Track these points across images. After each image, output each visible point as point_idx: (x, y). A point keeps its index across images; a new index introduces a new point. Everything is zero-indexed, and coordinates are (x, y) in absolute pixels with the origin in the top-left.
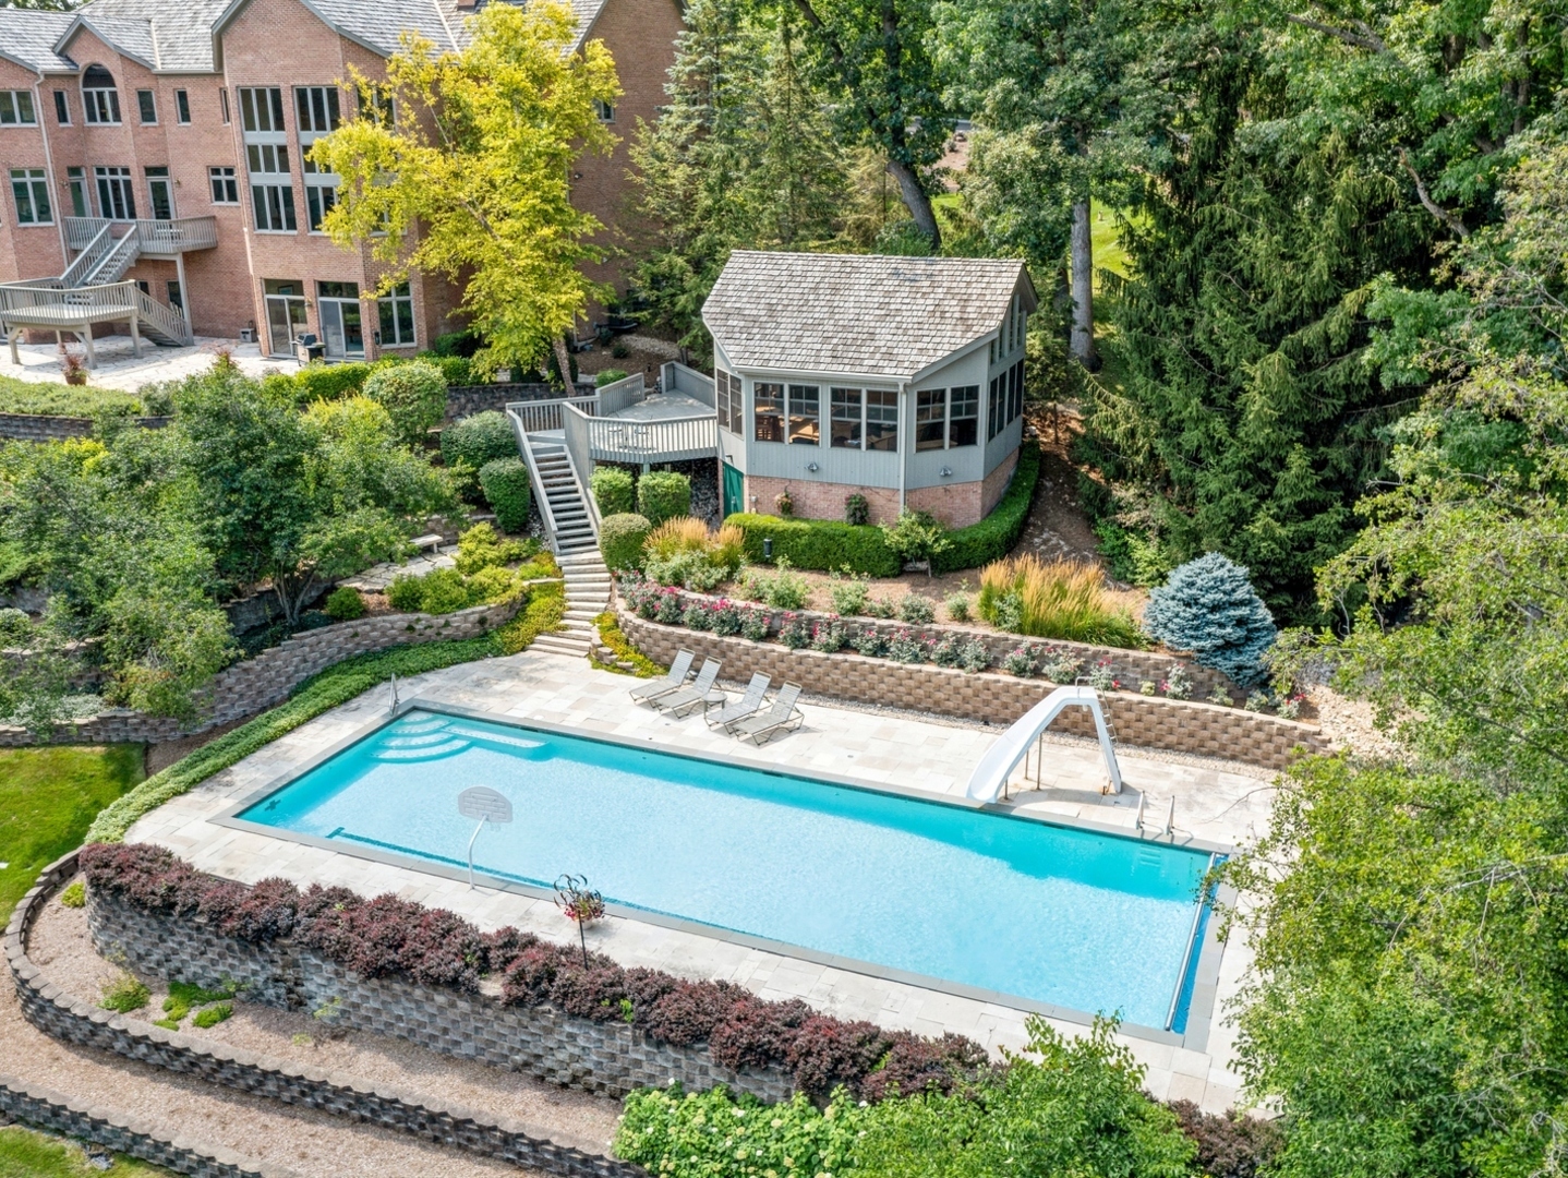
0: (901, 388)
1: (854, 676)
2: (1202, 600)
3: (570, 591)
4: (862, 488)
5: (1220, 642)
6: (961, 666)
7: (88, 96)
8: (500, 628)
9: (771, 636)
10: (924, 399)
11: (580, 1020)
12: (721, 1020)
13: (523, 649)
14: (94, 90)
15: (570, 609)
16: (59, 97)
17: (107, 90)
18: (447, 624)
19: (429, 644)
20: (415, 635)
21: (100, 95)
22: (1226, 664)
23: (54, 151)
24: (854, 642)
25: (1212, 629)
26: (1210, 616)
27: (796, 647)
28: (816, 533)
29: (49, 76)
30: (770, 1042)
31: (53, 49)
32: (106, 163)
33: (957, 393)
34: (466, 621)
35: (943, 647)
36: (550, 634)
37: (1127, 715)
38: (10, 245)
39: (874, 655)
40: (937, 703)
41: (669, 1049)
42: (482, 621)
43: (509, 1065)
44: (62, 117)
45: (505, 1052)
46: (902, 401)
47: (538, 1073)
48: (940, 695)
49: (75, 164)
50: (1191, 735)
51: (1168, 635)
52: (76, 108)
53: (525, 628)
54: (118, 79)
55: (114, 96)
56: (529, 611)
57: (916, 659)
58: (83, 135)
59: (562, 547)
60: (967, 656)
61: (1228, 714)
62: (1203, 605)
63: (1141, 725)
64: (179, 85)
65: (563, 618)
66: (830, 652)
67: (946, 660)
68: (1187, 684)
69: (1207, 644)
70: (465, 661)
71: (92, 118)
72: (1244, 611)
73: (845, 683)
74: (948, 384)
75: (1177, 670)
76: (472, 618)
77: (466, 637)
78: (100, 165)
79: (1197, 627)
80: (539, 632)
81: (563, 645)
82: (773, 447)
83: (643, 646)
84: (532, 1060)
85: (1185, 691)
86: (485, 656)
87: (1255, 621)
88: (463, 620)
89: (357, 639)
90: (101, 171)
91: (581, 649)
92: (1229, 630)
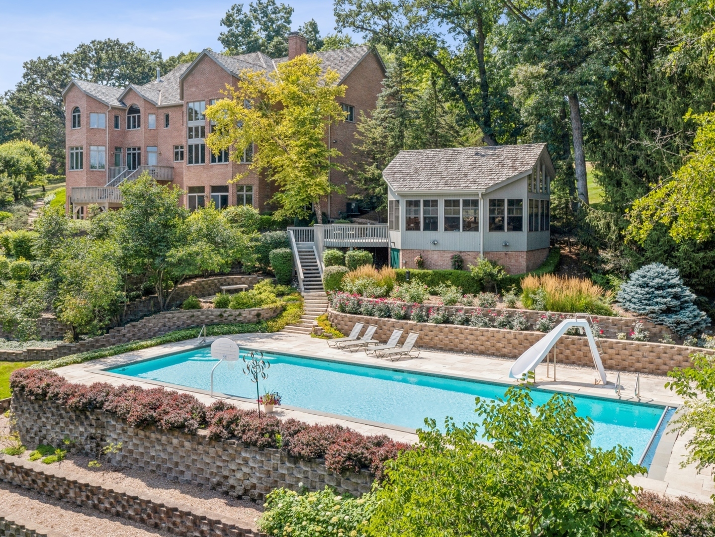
0: (480, 196)
1: (451, 336)
2: (651, 284)
3: (306, 306)
4: (461, 252)
5: (664, 307)
6: (511, 328)
7: (129, 118)
8: (267, 320)
9: (406, 317)
10: (493, 203)
11: (252, 448)
12: (334, 443)
13: (278, 331)
14: (131, 116)
15: (305, 314)
16: (116, 117)
17: (136, 115)
18: (240, 314)
19: (230, 324)
20: (223, 319)
21: (134, 117)
22: (669, 320)
23: (111, 139)
24: (451, 319)
25: (659, 300)
26: (656, 292)
27: (419, 321)
28: (435, 274)
29: (114, 108)
30: (363, 453)
31: (118, 99)
32: (132, 146)
33: (511, 202)
34: (250, 314)
35: (501, 318)
36: (293, 325)
37: (610, 351)
38: (85, 178)
39: (463, 324)
40: (498, 350)
41: (301, 464)
42: (258, 315)
43: (210, 486)
44: (117, 126)
45: (208, 476)
46: (481, 203)
47: (225, 489)
48: (500, 345)
49: (118, 145)
50: (651, 363)
51: (633, 306)
52: (123, 123)
53: (280, 322)
54: (142, 110)
55: (139, 117)
56: (284, 314)
57: (485, 325)
58: (124, 134)
59: (305, 289)
60: (515, 323)
61: (672, 348)
62: (652, 287)
63: (619, 357)
64: (165, 111)
65: (301, 318)
66: (438, 323)
67: (503, 325)
68: (646, 333)
69: (656, 308)
70: (245, 332)
71: (129, 127)
72: (678, 290)
73: (446, 341)
74: (506, 196)
75: (639, 325)
76: (253, 313)
77: (249, 322)
78: (129, 146)
79: (649, 299)
80: (287, 324)
81: (298, 330)
82: (414, 233)
83: (339, 326)
84: (222, 480)
85: (645, 337)
86: (257, 331)
87: (685, 296)
88: (248, 314)
89: (193, 319)
90: (129, 149)
91: (308, 331)
92: (669, 299)
